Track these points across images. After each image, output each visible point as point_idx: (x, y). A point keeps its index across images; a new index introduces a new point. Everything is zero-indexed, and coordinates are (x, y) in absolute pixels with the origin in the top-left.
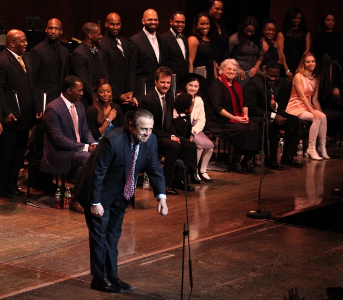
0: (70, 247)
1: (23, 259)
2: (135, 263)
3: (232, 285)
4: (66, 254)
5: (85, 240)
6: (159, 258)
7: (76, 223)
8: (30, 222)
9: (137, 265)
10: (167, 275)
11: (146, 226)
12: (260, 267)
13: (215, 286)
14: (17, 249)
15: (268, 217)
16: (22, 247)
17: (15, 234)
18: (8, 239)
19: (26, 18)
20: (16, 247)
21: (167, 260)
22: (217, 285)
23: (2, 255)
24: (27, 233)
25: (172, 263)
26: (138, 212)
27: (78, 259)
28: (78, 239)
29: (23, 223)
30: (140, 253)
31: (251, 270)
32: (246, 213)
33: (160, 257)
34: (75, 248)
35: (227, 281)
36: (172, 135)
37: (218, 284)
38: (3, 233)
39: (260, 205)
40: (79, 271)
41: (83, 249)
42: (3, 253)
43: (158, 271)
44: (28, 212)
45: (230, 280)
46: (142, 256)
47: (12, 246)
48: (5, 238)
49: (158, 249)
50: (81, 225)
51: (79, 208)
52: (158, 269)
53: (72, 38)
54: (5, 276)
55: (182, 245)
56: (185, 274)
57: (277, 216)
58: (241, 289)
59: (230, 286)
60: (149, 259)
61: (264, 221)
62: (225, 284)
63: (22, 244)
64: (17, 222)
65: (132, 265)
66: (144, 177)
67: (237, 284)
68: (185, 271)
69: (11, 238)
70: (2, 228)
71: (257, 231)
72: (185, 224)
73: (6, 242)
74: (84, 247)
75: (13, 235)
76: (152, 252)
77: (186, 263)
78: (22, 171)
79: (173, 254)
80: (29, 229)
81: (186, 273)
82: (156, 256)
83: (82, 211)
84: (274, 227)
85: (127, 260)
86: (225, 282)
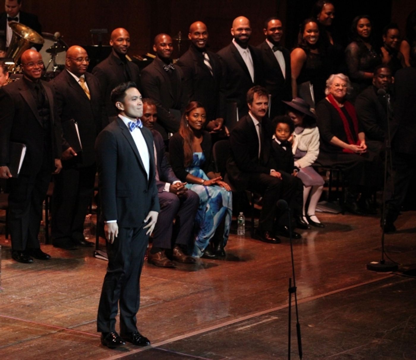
0: (150, 310)
1: (92, 325)
2: (229, 327)
3: (352, 354)
4: (144, 318)
5: (168, 300)
6: (258, 322)
7: (156, 280)
8: (100, 279)
9: (232, 331)
10: (269, 343)
11: (242, 282)
12: (385, 332)
13: (330, 355)
14: (85, 313)
15: (394, 268)
16: (91, 310)
17: (82, 294)
18: (74, 300)
19: (91, 31)
20: (84, 310)
21: (269, 324)
22: (332, 354)
23: (67, 320)
24: (96, 292)
25: (275, 328)
26: (232, 265)
27: (159, 323)
28: (159, 299)
29: (91, 280)
30: (235, 315)
31: (375, 335)
32: (366, 265)
33: (261, 320)
34: (155, 310)
35: (345, 350)
36: (272, 170)
37: (334, 353)
38: (68, 293)
39: (384, 255)
40: (161, 339)
41: (165, 311)
42: (67, 318)
43: (258, 337)
44: (98, 267)
45: (349, 348)
46: (238, 319)
47: (79, 308)
48: (70, 299)
49: (257, 310)
50: (162, 282)
51: (158, 260)
52: (258, 335)
53: (147, 54)
54: (71, 347)
55: (288, 305)
56: (292, 342)
57: (405, 268)
59: (349, 356)
60: (246, 322)
61: (389, 274)
62: (341, 353)
63: (91, 306)
64: (83, 280)
65: (226, 330)
66: (239, 222)
67: (358, 353)
68: (292, 338)
69: (78, 300)
70: (67, 287)
71: (380, 287)
72: (290, 279)
73: (71, 304)
74: (167, 308)
75: (80, 296)
76: (249, 315)
77: (294, 328)
78: (89, 217)
79: (277, 317)
80: (99, 288)
81: (294, 340)
82: (255, 319)
83: (163, 265)
84: (403, 281)
85: (219, 324)
86: (342, 351)
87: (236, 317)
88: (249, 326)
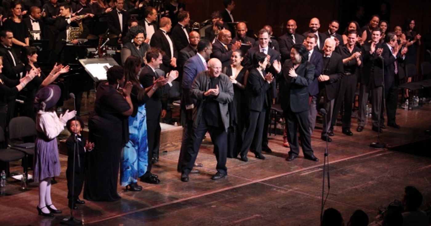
2: (297, 173)
6: (312, 171)
9: (298, 175)
12: (376, 178)
13: (347, 189)
15: (384, 147)
21: (318, 173)
31: (370, 179)
32: (370, 144)
33: (314, 170)
35: (355, 186)
39: (379, 139)
43: (312, 179)
45: (357, 185)
57: (389, 146)
58: (363, 191)
59: (356, 189)
60: (306, 171)
61: (381, 150)
65: (295, 175)
67: (361, 188)
71: (376, 156)
76: (308, 167)
79: (321, 169)
84: (387, 153)
85: (293, 171)
86: (353, 187)
87: (301, 168)
88: (308, 173)
